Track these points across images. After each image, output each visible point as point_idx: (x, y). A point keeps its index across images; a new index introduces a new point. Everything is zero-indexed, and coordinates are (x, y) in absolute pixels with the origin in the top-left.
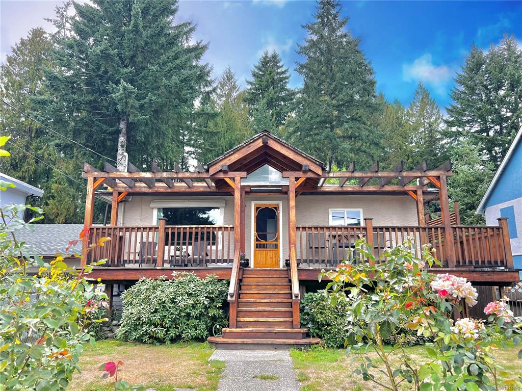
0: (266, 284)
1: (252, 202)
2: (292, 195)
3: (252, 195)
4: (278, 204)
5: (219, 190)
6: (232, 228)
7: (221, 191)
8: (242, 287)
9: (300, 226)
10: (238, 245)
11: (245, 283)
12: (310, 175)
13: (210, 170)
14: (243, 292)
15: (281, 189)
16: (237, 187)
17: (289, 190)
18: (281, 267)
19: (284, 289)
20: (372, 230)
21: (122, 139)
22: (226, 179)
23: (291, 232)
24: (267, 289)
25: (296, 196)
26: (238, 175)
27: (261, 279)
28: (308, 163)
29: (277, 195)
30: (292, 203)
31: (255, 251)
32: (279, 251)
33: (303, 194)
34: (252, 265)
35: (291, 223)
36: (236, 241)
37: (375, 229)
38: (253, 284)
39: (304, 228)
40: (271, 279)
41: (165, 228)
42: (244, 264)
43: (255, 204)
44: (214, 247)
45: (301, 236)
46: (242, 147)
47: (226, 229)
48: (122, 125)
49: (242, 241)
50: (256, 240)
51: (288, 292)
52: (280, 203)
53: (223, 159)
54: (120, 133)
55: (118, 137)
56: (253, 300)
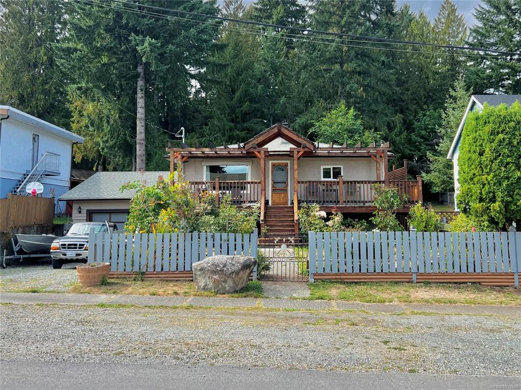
0: (280, 215)
1: (270, 161)
2: (296, 160)
3: (270, 158)
4: (287, 163)
6: (260, 183)
8: (266, 217)
9: (300, 180)
10: (263, 192)
11: (268, 215)
12: (306, 150)
13: (246, 146)
14: (268, 219)
15: (289, 153)
16: (262, 157)
18: (289, 205)
19: (290, 218)
20: (342, 183)
21: (140, 83)
22: (255, 152)
23: (295, 184)
24: (281, 218)
26: (262, 149)
27: (277, 212)
28: (305, 142)
29: (287, 158)
31: (272, 194)
32: (287, 194)
34: (270, 204)
36: (262, 190)
37: (344, 182)
38: (271, 215)
39: (302, 182)
40: (283, 212)
41: (220, 182)
42: (267, 203)
43: (272, 163)
44: (245, 192)
45: (301, 187)
46: (265, 132)
47: (256, 183)
48: (140, 69)
49: (264, 190)
50: (273, 186)
51: (292, 219)
52: (289, 162)
53: (253, 140)
54: (139, 77)
55: (137, 81)
56: (273, 224)
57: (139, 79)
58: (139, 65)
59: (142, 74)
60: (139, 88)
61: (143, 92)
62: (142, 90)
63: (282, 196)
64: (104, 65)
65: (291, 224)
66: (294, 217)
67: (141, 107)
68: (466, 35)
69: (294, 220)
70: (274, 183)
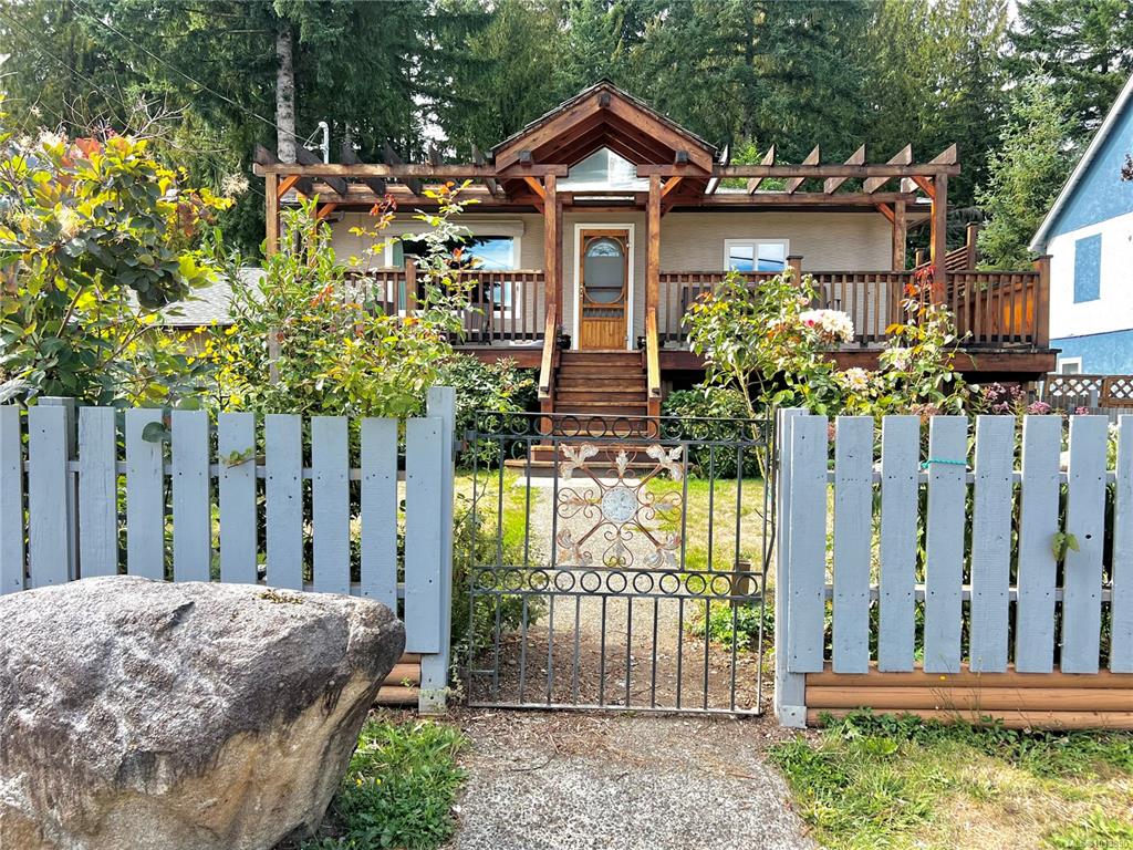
0: (601, 377)
1: (576, 225)
2: (654, 211)
3: (576, 213)
4: (627, 231)
5: (512, 201)
6: (541, 277)
7: (515, 203)
8: (561, 382)
9: (667, 271)
10: (553, 307)
11: (565, 376)
12: (689, 171)
13: (497, 160)
14: (563, 389)
15: (632, 198)
16: (549, 195)
17: (648, 201)
18: (630, 348)
19: (635, 385)
22: (527, 179)
23: (650, 283)
24: (604, 385)
25: (662, 215)
26: (550, 171)
27: (593, 370)
28: (687, 147)
29: (626, 212)
30: (654, 227)
31: (582, 321)
32: (625, 320)
33: (675, 210)
34: (575, 346)
35: (651, 267)
36: (548, 301)
38: (579, 376)
39: (674, 277)
40: (611, 370)
41: (417, 274)
42: (562, 342)
43: (583, 231)
45: (668, 291)
46: (560, 113)
47: (530, 277)
48: (282, 48)
49: (557, 301)
50: (584, 300)
51: (640, 389)
52: (631, 228)
53: (522, 139)
54: (280, 66)
55: (275, 78)
56: (579, 403)
57: (280, 72)
58: (279, 37)
59: (287, 61)
60: (280, 94)
61: (291, 103)
62: (286, 98)
63: (610, 326)
64: (194, 34)
65: (636, 404)
66: (646, 385)
67: (285, 140)
68: (1006, 22)
69: (646, 393)
70: (588, 289)
